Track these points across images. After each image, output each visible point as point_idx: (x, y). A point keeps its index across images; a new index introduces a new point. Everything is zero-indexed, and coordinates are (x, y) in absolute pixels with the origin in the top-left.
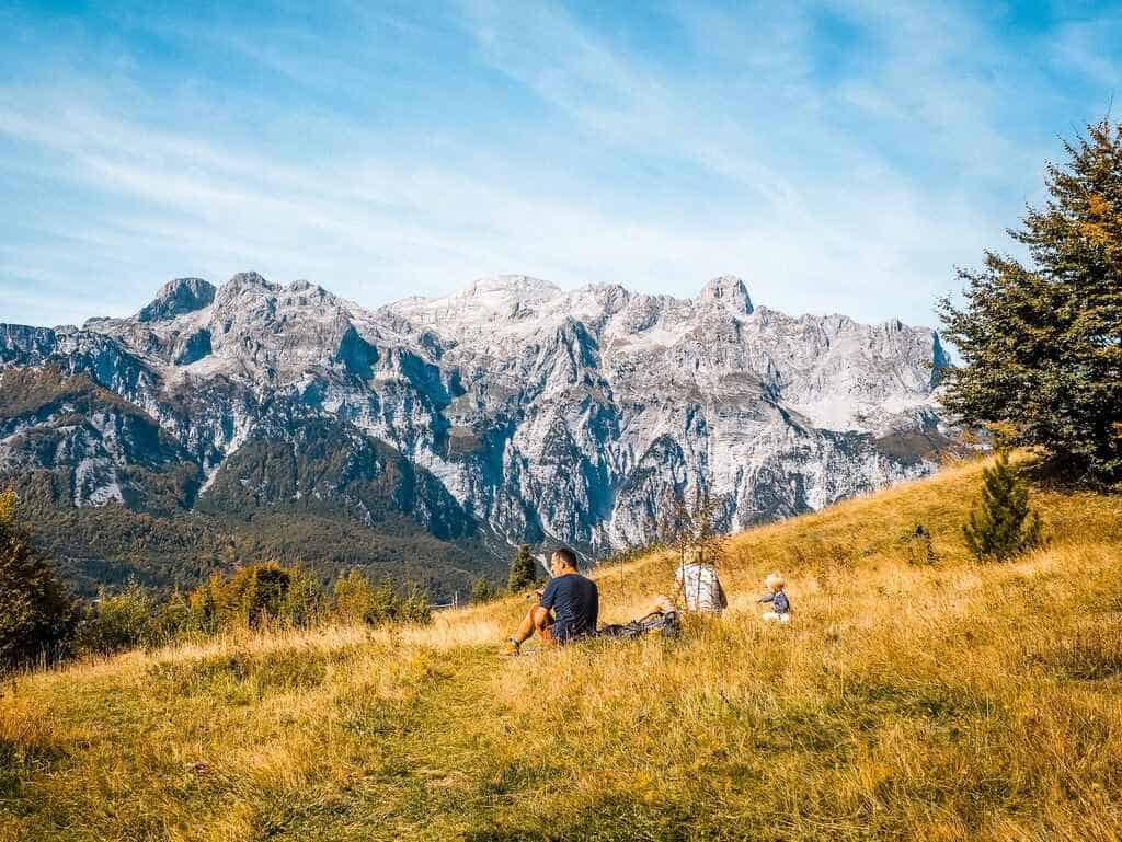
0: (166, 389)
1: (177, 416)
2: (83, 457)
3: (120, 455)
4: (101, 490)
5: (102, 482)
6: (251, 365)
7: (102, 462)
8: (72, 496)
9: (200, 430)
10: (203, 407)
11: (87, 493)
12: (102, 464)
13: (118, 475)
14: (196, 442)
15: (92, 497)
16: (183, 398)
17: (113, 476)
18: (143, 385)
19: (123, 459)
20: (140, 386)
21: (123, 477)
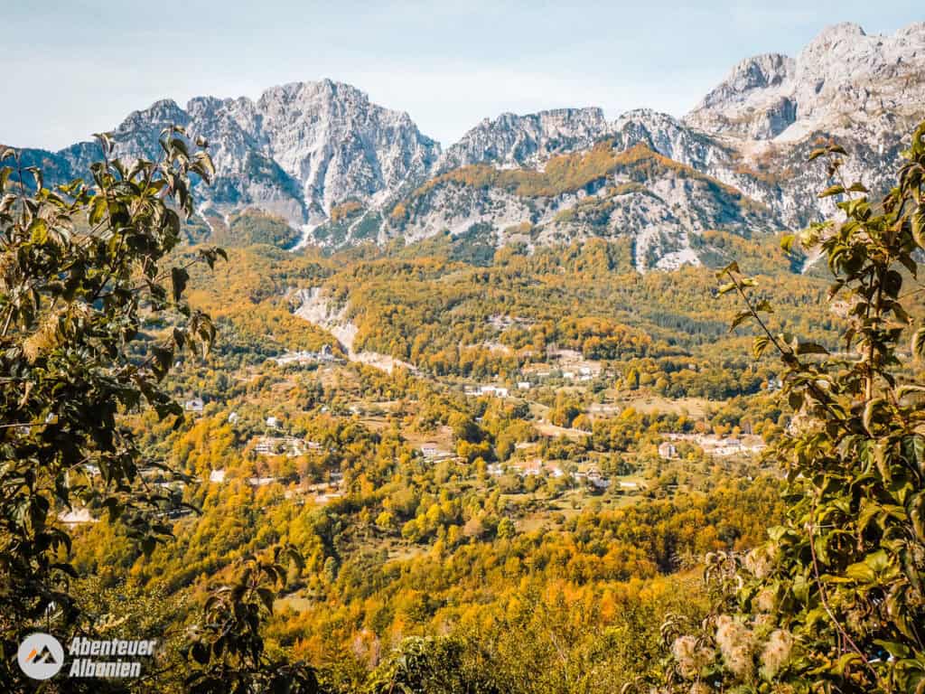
0: (746, 161)
1: (764, 185)
2: (644, 223)
3: (692, 221)
4: (670, 256)
5: (670, 247)
6: (861, 116)
7: (669, 228)
8: (633, 263)
9: (797, 198)
10: (799, 171)
11: (652, 261)
12: (671, 230)
13: (691, 240)
14: (793, 212)
15: (659, 264)
16: (768, 167)
17: (686, 242)
18: (715, 161)
19: (697, 224)
20: (711, 163)
21: (698, 243)
